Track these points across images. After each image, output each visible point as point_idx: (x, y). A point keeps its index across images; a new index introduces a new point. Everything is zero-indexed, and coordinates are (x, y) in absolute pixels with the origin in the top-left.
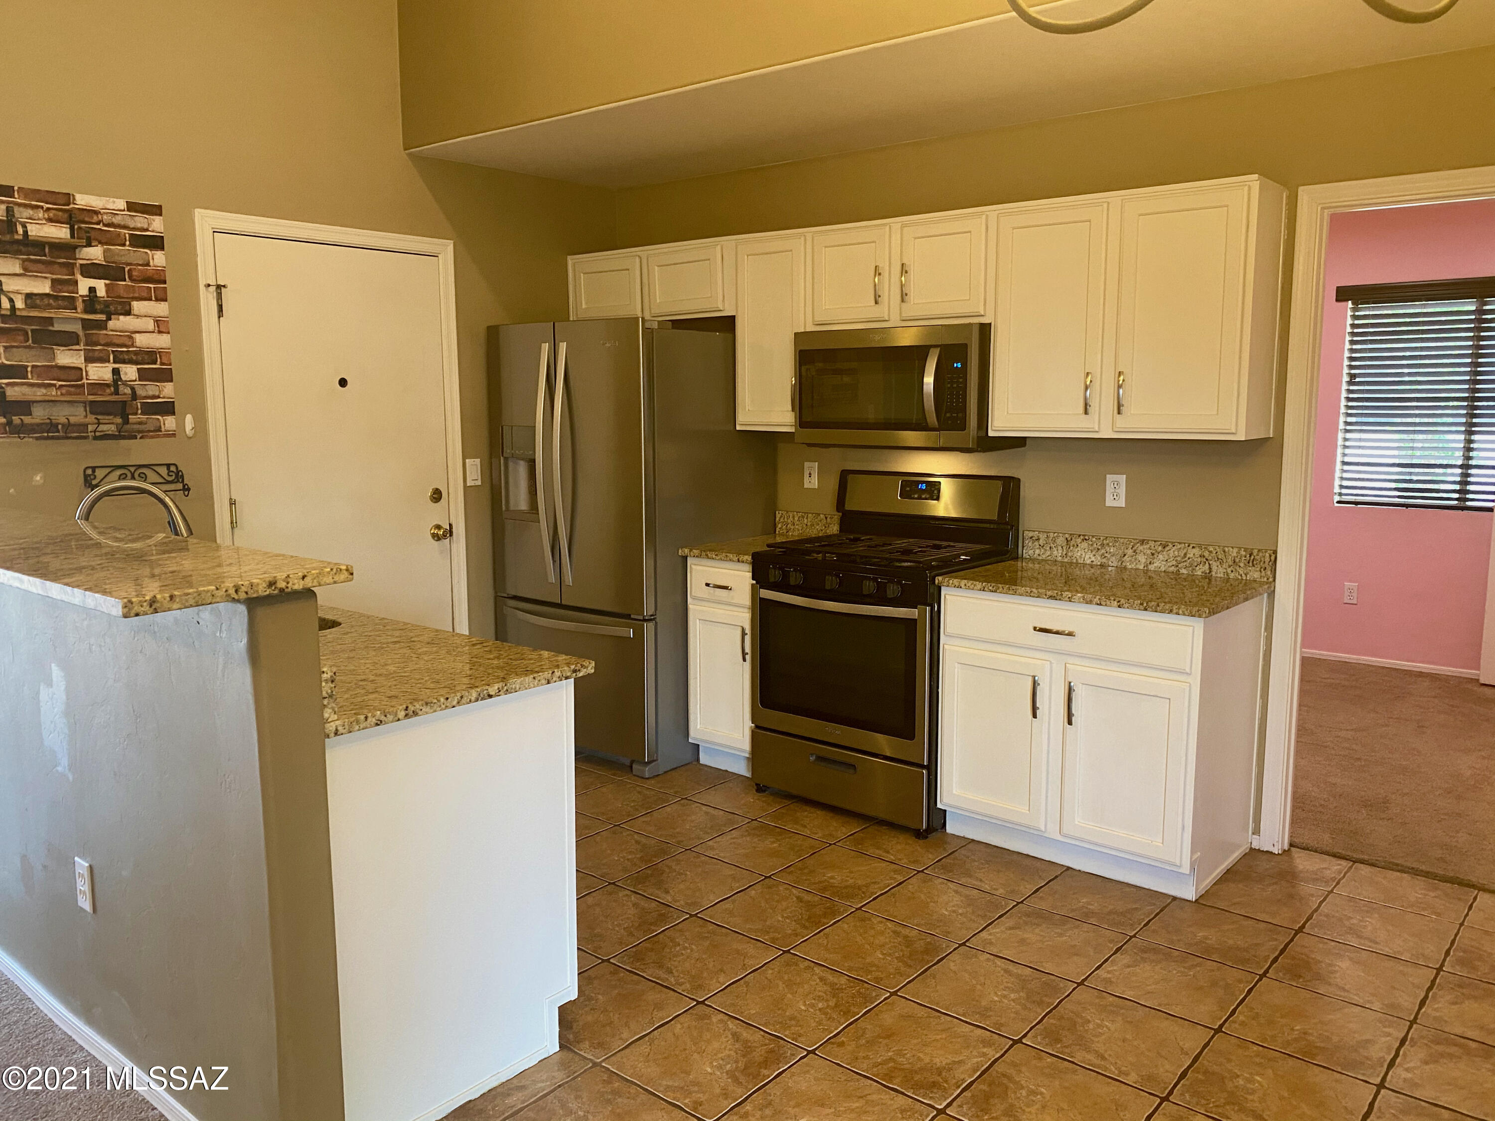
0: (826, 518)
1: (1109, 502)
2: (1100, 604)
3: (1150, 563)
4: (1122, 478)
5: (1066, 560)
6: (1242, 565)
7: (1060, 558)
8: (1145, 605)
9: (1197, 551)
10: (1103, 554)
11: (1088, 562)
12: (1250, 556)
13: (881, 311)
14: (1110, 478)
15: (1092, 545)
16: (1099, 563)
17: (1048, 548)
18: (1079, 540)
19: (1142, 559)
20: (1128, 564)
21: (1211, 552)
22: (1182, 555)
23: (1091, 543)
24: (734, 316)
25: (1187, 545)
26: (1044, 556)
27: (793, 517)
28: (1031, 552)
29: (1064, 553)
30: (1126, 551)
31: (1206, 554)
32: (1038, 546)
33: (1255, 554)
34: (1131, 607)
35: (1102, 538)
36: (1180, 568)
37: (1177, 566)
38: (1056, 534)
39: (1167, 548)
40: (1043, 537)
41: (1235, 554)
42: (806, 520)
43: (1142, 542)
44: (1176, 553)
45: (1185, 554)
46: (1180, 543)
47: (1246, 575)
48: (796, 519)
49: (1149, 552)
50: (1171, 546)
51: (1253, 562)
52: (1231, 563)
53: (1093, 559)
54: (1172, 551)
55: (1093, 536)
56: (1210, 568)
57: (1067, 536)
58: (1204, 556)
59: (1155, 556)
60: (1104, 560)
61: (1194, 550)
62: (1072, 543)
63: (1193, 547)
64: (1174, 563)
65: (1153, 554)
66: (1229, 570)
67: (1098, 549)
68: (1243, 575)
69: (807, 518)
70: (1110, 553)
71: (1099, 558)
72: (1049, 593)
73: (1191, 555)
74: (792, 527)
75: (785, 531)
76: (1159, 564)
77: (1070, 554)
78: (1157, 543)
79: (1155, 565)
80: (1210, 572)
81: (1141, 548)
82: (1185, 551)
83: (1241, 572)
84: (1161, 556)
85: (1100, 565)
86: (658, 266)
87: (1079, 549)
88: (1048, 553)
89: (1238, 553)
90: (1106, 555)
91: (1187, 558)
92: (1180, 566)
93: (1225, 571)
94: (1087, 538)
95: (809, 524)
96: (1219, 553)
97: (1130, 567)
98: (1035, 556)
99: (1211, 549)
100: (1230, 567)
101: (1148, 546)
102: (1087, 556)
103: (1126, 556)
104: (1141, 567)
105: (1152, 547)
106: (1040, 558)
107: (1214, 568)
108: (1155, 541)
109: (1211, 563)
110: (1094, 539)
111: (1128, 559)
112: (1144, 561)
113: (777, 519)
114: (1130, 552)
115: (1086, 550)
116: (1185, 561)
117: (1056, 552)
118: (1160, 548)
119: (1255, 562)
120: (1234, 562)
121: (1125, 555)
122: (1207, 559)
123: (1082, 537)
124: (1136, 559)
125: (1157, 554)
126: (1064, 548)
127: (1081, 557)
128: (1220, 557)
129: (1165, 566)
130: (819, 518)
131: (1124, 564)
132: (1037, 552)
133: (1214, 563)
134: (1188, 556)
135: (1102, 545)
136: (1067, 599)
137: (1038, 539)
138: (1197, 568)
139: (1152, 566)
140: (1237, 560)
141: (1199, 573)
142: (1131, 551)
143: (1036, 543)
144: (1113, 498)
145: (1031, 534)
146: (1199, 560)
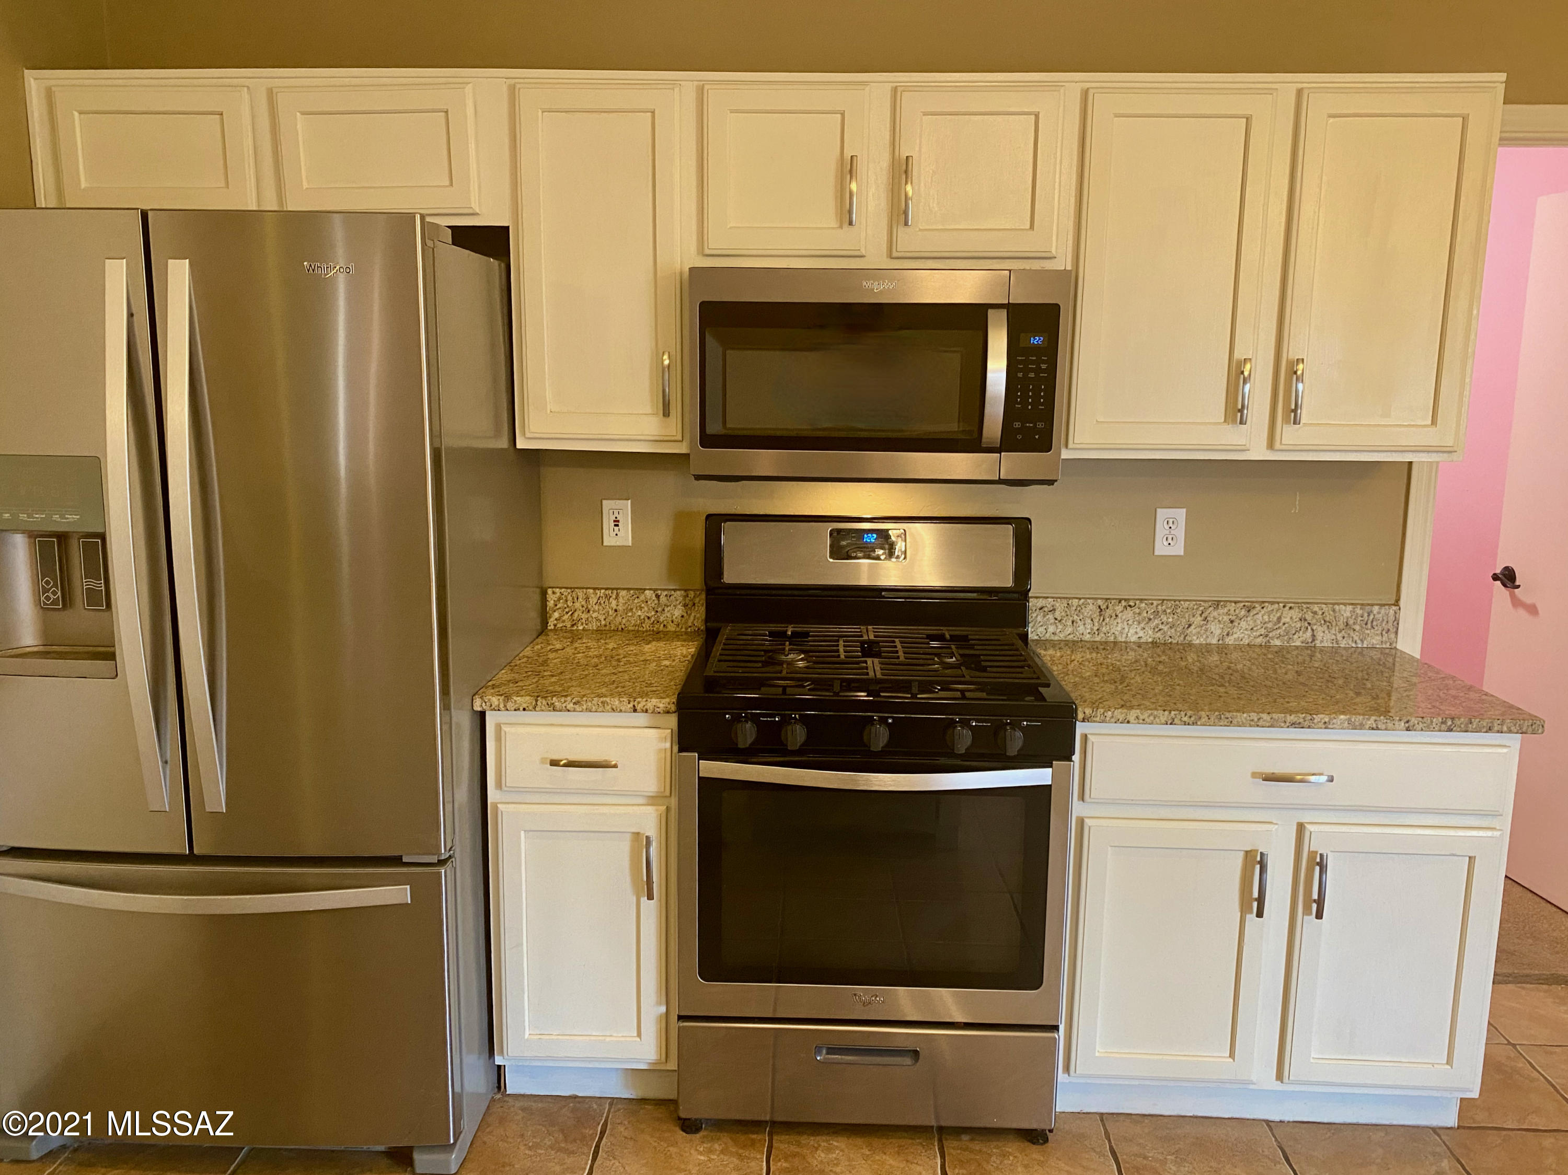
0: (658, 596)
1: (1161, 549)
2: (1378, 729)
3: (1228, 635)
4: (1181, 514)
5: (1098, 639)
6: (1357, 627)
7: (1088, 636)
8: (1449, 723)
9: (1296, 614)
10: (1157, 626)
11: (1134, 639)
12: (1369, 615)
13: (843, 240)
14: (1162, 514)
15: (1139, 614)
16: (1150, 640)
17: (1070, 623)
18: (1119, 608)
19: (1216, 628)
20: (1195, 638)
21: (1315, 613)
22: (1275, 619)
23: (1137, 611)
24: (506, 229)
25: (1281, 605)
26: (1062, 636)
27: (587, 599)
28: (1042, 629)
29: (1095, 628)
30: (1192, 619)
31: (1309, 616)
32: (1052, 621)
33: (1375, 612)
34: (1429, 728)
35: (1155, 603)
36: (1272, 638)
37: (1267, 636)
38: (1082, 601)
39: (1253, 612)
40: (1060, 606)
41: (1348, 614)
42: (614, 603)
43: (1217, 604)
44: (1266, 617)
45: (1279, 619)
46: (1272, 603)
47: (1362, 641)
48: (593, 600)
49: (1226, 618)
50: (1258, 607)
51: (1372, 622)
52: (1342, 627)
53: (1141, 634)
54: (1260, 615)
55: (1141, 600)
56: (1313, 636)
57: (1100, 602)
58: (1305, 620)
59: (1236, 624)
60: (1159, 635)
61: (1292, 611)
62: (1109, 612)
63: (1291, 608)
64: (1263, 631)
65: (1232, 622)
66: (1339, 636)
67: (1150, 619)
68: (1359, 641)
69: (617, 598)
70: (1167, 623)
71: (1150, 632)
72: (1291, 718)
73: (1288, 620)
74: (584, 616)
75: (569, 625)
76: (1242, 634)
77: (1104, 629)
78: (1238, 605)
79: (1235, 636)
80: (1313, 640)
81: (1215, 614)
82: (1279, 615)
83: (1356, 638)
84: (1243, 624)
85: (1152, 643)
86: (303, 113)
87: (1119, 621)
88: (1070, 630)
89: (1353, 611)
90: (1161, 627)
91: (1281, 624)
92: (1271, 635)
93: (1334, 637)
94: (1132, 604)
95: (620, 608)
96: (1326, 613)
97: (1197, 642)
98: (1048, 635)
99: (1316, 608)
100: (1340, 631)
101: (1226, 610)
102: (1132, 631)
103: (1193, 627)
104: (1214, 641)
105: (1232, 612)
106: (1056, 638)
107: (1319, 635)
108: (1235, 602)
109: (1314, 628)
110: (1143, 605)
111: (1194, 631)
112: (1218, 632)
113: (551, 604)
114: (1198, 620)
115: (1130, 622)
116: (1279, 628)
117: (1082, 627)
118: (1243, 612)
119: (1375, 623)
120: (1347, 624)
121: (1190, 626)
122: (1309, 624)
123: (1123, 603)
124: (1206, 630)
125: (1238, 621)
126: (1096, 621)
127: (1121, 633)
128: (1327, 619)
129: (1249, 636)
130: (642, 597)
131: (1188, 638)
132: (1051, 629)
133: (1320, 628)
134: (1283, 620)
135: (1156, 613)
136: (1321, 725)
137: (1053, 610)
138: (1296, 637)
139: (1230, 638)
140: (1351, 622)
141: (1298, 643)
142: (1199, 618)
143: (1050, 616)
144: (1166, 543)
145: (1041, 603)
146: (1299, 625)
